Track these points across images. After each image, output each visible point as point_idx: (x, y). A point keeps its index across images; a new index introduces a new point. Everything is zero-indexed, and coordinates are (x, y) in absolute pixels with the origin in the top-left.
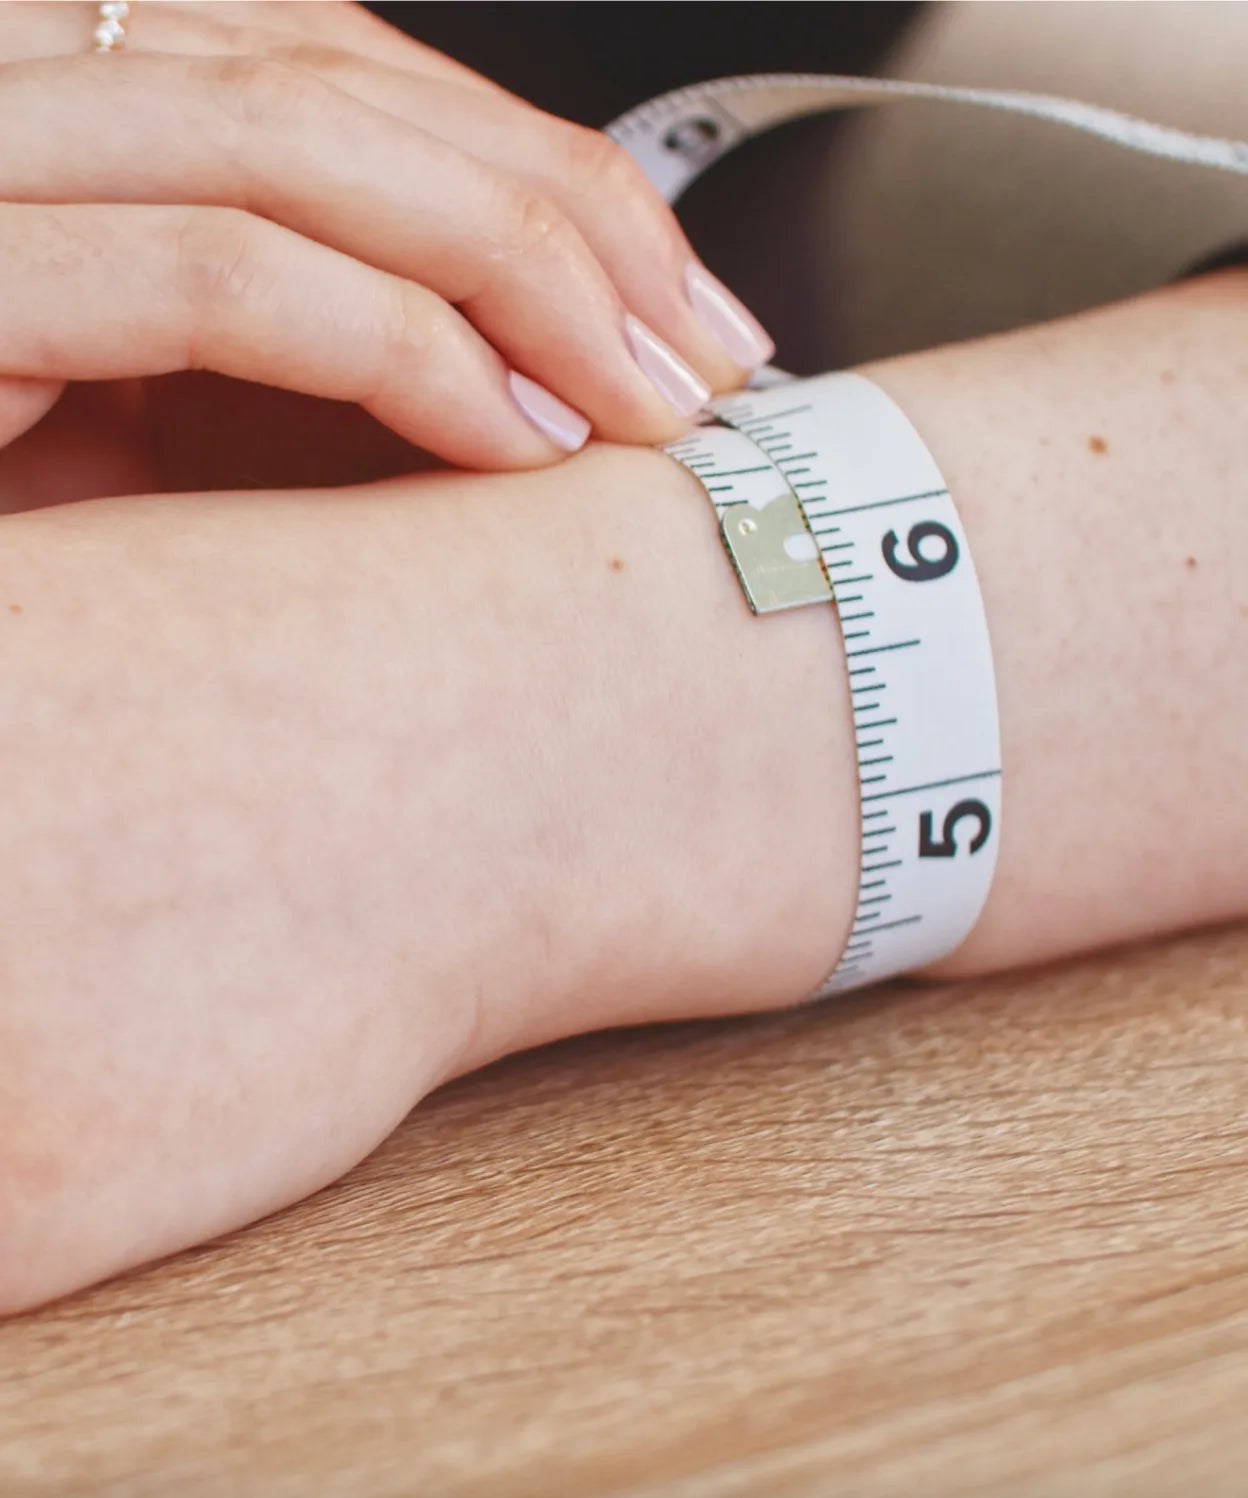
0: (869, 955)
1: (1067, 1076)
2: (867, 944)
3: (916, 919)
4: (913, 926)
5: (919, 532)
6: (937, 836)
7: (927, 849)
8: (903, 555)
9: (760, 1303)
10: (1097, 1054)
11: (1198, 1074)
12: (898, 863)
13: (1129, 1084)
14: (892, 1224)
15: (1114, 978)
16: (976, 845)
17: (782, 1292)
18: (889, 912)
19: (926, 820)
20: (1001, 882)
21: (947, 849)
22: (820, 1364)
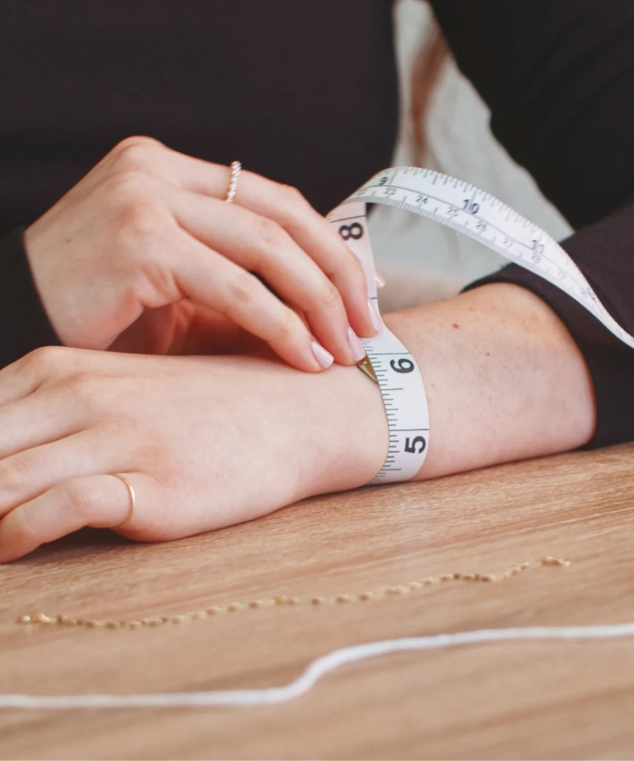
0: (384, 476)
1: (456, 494)
2: (384, 473)
3: (400, 469)
4: (399, 471)
5: (401, 362)
6: (410, 446)
7: (408, 449)
8: (397, 366)
9: (372, 536)
10: (464, 490)
11: (494, 492)
12: (398, 452)
13: (474, 495)
14: (409, 521)
15: (467, 477)
16: (421, 450)
17: (378, 534)
18: (393, 466)
19: (408, 440)
20: (427, 461)
21: (412, 450)
22: (391, 544)
